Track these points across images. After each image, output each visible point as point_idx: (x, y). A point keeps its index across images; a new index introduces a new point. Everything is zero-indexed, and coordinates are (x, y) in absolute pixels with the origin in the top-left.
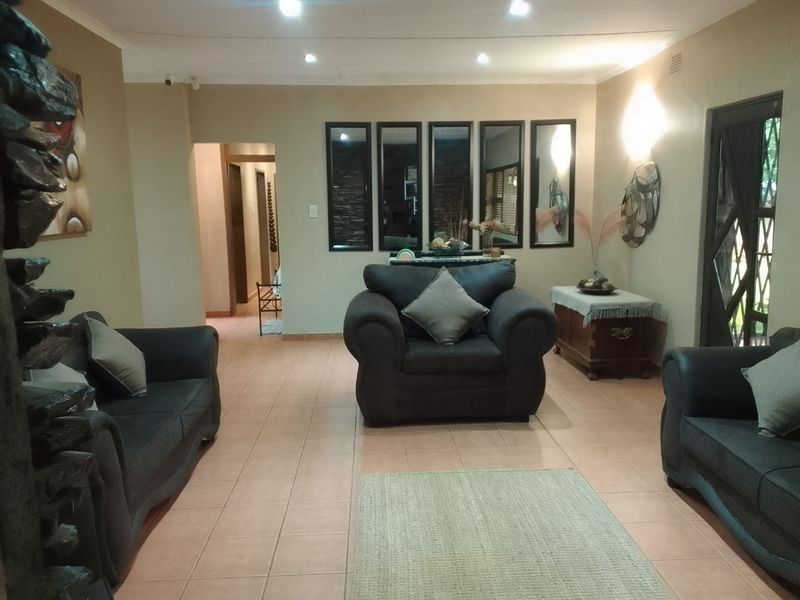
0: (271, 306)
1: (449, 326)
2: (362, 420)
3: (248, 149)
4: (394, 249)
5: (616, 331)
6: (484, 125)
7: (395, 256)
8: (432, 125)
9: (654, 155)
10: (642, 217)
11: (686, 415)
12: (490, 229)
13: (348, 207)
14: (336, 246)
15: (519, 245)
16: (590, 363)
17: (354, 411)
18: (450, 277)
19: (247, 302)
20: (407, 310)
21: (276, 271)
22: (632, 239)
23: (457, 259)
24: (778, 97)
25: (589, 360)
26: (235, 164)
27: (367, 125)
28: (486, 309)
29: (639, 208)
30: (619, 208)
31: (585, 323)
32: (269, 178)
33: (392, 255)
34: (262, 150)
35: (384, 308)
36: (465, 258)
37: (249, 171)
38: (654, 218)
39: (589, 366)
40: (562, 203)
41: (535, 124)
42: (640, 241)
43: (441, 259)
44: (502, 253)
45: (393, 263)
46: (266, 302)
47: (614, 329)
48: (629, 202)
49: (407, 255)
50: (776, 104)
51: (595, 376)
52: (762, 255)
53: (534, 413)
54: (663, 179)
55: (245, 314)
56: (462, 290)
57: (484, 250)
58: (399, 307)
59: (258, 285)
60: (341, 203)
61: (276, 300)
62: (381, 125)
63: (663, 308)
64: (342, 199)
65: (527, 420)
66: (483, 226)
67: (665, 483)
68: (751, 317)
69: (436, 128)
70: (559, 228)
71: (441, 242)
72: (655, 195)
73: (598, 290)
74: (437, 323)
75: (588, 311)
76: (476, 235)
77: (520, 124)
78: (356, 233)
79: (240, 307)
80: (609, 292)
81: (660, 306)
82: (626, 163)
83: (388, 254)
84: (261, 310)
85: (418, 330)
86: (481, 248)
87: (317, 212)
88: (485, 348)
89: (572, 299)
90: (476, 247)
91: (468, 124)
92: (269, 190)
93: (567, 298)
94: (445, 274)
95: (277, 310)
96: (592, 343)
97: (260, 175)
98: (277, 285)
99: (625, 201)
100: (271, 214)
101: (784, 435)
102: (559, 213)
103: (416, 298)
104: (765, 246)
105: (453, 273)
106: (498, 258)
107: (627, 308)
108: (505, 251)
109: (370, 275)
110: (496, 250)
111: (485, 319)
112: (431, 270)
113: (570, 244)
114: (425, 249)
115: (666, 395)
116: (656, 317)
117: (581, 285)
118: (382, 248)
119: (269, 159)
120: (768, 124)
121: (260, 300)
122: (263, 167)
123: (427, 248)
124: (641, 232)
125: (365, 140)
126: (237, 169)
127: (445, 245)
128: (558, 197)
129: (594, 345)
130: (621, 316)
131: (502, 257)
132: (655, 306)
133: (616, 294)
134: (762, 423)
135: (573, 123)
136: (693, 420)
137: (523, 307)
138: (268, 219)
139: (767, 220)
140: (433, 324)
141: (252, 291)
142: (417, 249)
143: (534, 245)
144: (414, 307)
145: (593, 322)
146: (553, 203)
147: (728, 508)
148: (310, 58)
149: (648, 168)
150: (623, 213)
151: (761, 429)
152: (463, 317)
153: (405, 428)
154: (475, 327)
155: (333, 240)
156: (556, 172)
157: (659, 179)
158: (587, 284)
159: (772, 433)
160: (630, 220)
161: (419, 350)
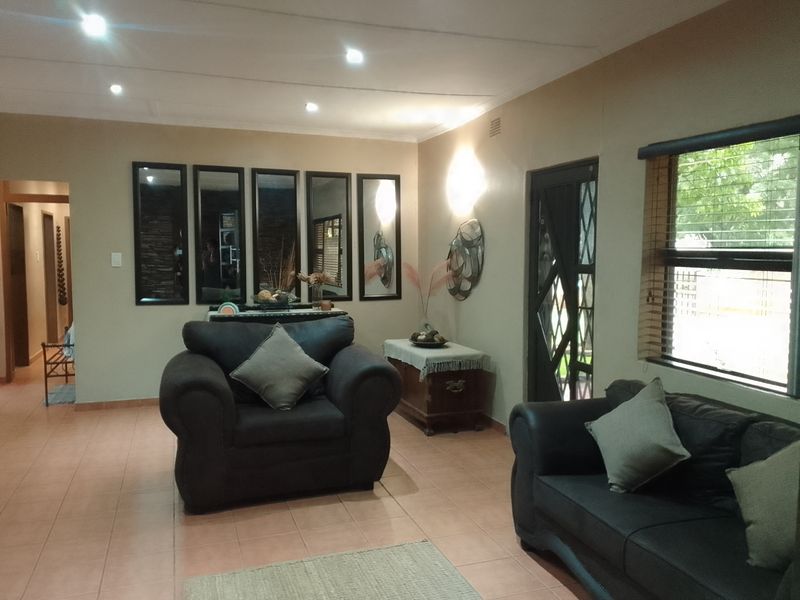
0: (60, 370)
1: (286, 389)
2: (182, 506)
3: (33, 188)
4: (215, 302)
5: (451, 384)
6: (310, 175)
7: (216, 309)
8: (255, 172)
9: (477, 212)
10: (468, 272)
11: (540, 475)
12: (319, 281)
13: (155, 254)
14: (144, 300)
15: (349, 298)
16: (427, 418)
17: (171, 494)
18: (286, 334)
19: (28, 365)
20: (236, 372)
21: (67, 329)
22: (458, 293)
23: (286, 312)
24: (594, 162)
25: (426, 415)
26: (18, 204)
27: (181, 168)
28: (325, 368)
29: (465, 263)
30: (445, 262)
31: (422, 377)
32: (59, 221)
33: (212, 309)
34: (51, 189)
35: (210, 372)
36: (294, 312)
37: (34, 213)
38: (479, 273)
39: (425, 421)
40: (387, 256)
41: (361, 178)
42: (466, 294)
43: (268, 313)
44: (333, 306)
45: (213, 319)
46: (54, 366)
47: (448, 383)
48: (454, 257)
49: (229, 309)
50: (591, 168)
51: (432, 432)
52: (582, 308)
53: (378, 479)
54: (486, 237)
55: (26, 380)
56: (299, 348)
57: (313, 302)
58: (227, 369)
59: (44, 345)
60: (146, 251)
61: (66, 363)
62: (198, 168)
63: (492, 359)
64: (147, 246)
65: (371, 488)
66: (312, 278)
67: (518, 547)
68: (575, 367)
69: (260, 175)
70: (385, 280)
71: (266, 294)
72: (480, 251)
73: (431, 342)
74: (272, 386)
75: (424, 364)
76: (304, 287)
77: (347, 177)
78: (163, 283)
79: (19, 371)
80: (441, 345)
81: (489, 358)
82: (449, 219)
83: (207, 307)
84: (47, 376)
85: (250, 395)
86: (310, 300)
87: (121, 260)
88: (326, 411)
89: (406, 353)
90: (304, 300)
91: (294, 173)
92: (58, 235)
93: (401, 351)
94: (279, 331)
95: (67, 375)
96: (427, 397)
97: (47, 218)
98: (68, 346)
99: (450, 255)
100: (60, 262)
101: (633, 490)
102: (385, 266)
103: (246, 359)
104: (584, 300)
105: (288, 330)
106: (329, 312)
107: (459, 361)
108: (335, 303)
109: (190, 333)
110: (326, 302)
111: (324, 379)
112: (263, 327)
113: (398, 296)
114: (250, 302)
115: (515, 452)
116: (485, 369)
117: (414, 338)
118: (200, 301)
119: (60, 199)
120: (583, 187)
121: (46, 363)
122: (52, 208)
123: (252, 301)
124: (466, 285)
125: (179, 184)
126: (20, 210)
127: (273, 298)
128: (383, 250)
129: (430, 400)
130: (454, 369)
131: (333, 310)
132: (485, 358)
133: (447, 347)
134: (612, 479)
135: (397, 179)
136: (546, 479)
137: (366, 365)
138: (56, 268)
139: (585, 276)
140: (267, 388)
141: (35, 351)
142: (241, 302)
143: (363, 298)
144: (245, 368)
145: (429, 376)
146: (378, 255)
147: (589, 572)
148: (116, 89)
149: (472, 226)
150: (449, 267)
151: (611, 484)
152: (302, 379)
153: (236, 511)
154: (314, 389)
155: (141, 292)
156: (380, 224)
157: (482, 236)
158: (419, 337)
159: (622, 488)
160: (457, 275)
161: (252, 419)
